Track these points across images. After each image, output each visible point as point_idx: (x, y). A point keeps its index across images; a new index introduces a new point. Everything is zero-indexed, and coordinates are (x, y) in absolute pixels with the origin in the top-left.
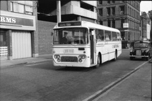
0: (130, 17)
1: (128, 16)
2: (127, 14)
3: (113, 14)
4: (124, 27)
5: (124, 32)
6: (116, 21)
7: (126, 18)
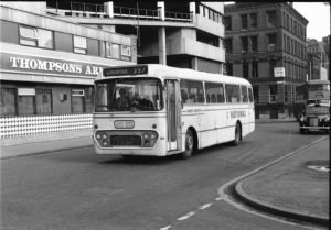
0: (287, 56)
1: (284, 54)
2: (281, 51)
3: (254, 49)
4: (276, 75)
5: (276, 86)
6: (259, 64)
7: (281, 58)
